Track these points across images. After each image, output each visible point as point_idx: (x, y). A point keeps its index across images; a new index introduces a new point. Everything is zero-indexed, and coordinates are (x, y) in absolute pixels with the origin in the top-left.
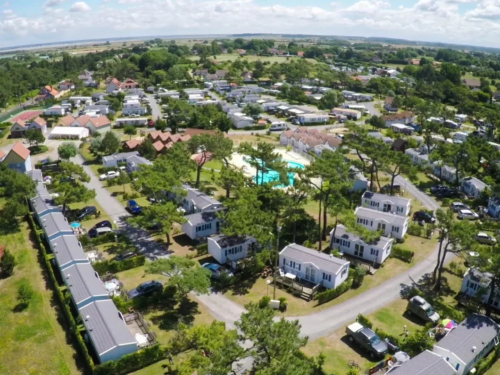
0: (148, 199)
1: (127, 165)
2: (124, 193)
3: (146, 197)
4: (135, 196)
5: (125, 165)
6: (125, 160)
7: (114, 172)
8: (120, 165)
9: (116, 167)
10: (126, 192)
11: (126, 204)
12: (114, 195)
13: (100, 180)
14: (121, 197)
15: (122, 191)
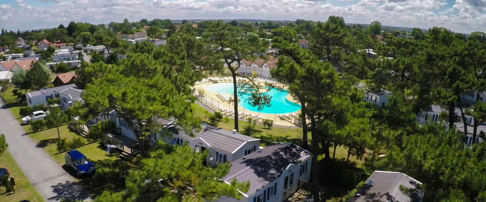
0: (103, 147)
1: (61, 101)
2: (58, 140)
3: (96, 144)
4: (78, 144)
5: (59, 102)
6: (57, 96)
7: (42, 112)
8: (50, 103)
9: (46, 105)
10: (62, 137)
11: (63, 158)
12: (42, 144)
13: (22, 125)
14: (54, 147)
15: (55, 136)
